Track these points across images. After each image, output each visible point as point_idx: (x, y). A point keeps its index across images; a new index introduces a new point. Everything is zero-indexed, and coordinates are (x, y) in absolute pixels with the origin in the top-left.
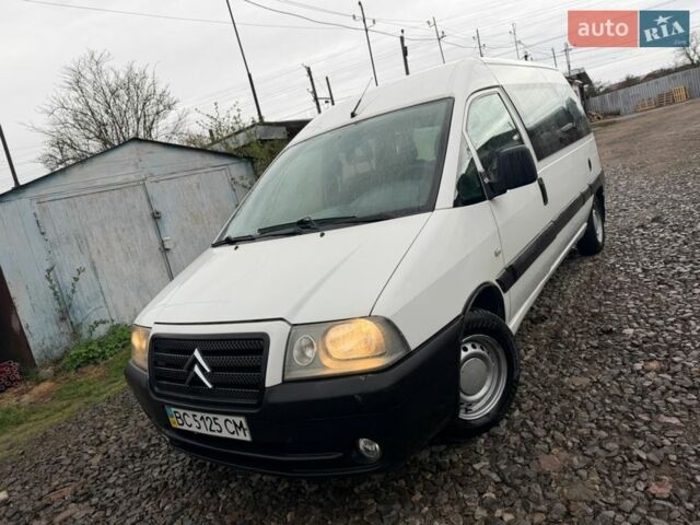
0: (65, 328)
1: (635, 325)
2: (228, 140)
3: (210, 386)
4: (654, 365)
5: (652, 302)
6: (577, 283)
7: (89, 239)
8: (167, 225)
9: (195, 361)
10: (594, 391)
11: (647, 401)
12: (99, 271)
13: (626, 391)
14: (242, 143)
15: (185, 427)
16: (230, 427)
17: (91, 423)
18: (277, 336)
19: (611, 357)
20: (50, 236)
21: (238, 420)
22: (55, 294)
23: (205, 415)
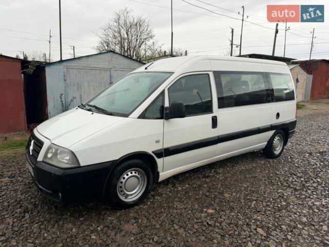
7: (82, 87)
12: (83, 100)
22: (62, 104)
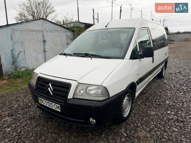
0: (13, 67)
1: (169, 100)
2: (68, 24)
3: (52, 94)
4: (173, 113)
5: (175, 95)
6: (155, 85)
8: (47, 44)
9: (49, 86)
10: (156, 117)
11: (170, 122)
12: (26, 53)
13: (164, 118)
14: (72, 26)
15: (42, 104)
16: (55, 107)
17: (16, 95)
18: (74, 85)
19: (162, 108)
20: (14, 40)
21: (58, 105)
23: (49, 102)
